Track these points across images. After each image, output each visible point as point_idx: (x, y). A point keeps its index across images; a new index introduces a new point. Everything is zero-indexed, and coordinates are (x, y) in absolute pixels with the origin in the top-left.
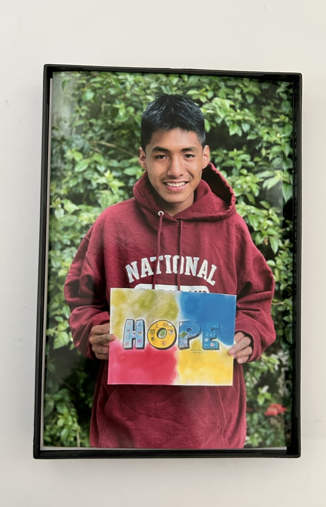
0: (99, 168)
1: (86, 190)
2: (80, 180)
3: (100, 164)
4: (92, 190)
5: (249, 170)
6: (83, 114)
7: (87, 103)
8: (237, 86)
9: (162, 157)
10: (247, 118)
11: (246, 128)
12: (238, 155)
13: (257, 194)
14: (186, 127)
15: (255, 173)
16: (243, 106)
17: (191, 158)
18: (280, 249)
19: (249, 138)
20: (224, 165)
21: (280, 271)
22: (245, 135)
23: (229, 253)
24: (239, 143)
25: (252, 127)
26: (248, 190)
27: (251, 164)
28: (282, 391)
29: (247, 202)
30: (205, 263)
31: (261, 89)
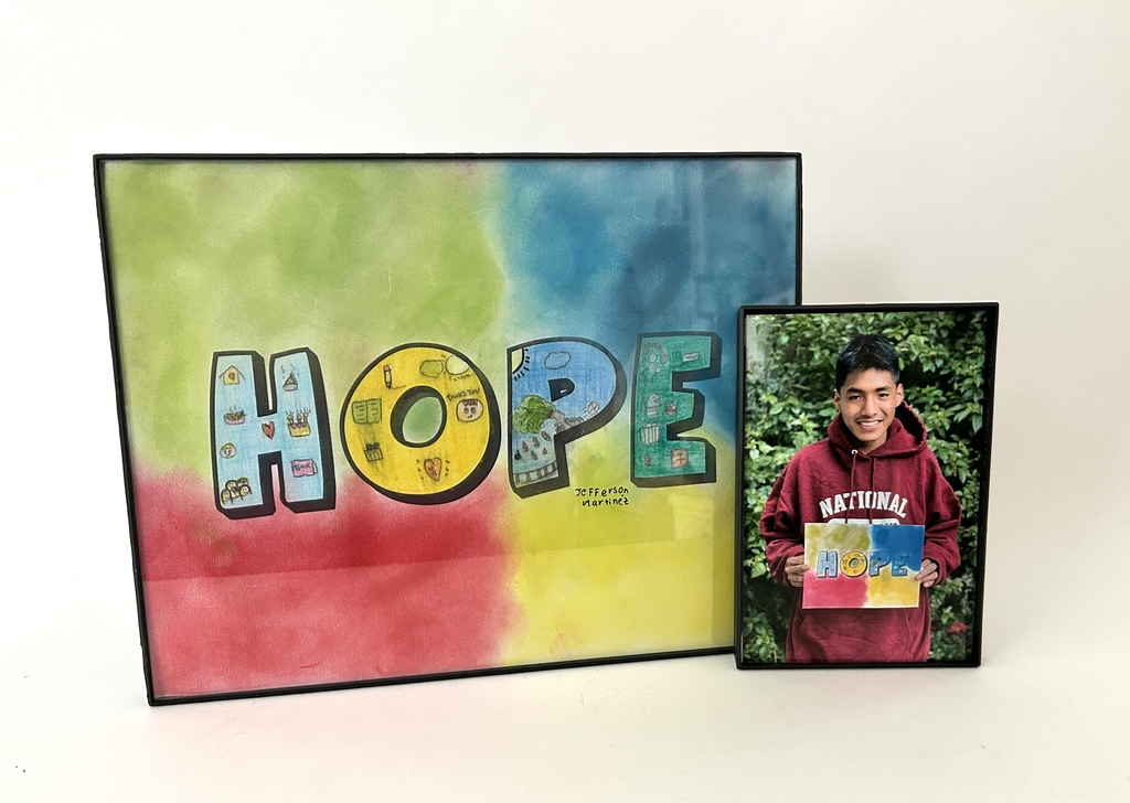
0: (793, 410)
1: (781, 431)
2: (775, 422)
3: (795, 407)
4: (788, 432)
5: (941, 405)
6: (778, 358)
7: (782, 346)
8: (932, 321)
9: (856, 397)
10: (941, 353)
11: (939, 363)
12: (931, 391)
13: (947, 428)
14: (880, 367)
15: (946, 408)
16: (939, 341)
17: (885, 397)
18: (968, 479)
19: (942, 373)
20: (917, 402)
21: (967, 500)
22: (938, 370)
23: (919, 486)
24: (930, 379)
25: (946, 362)
26: (940, 424)
27: (943, 399)
28: (966, 610)
29: (939, 437)
30: (897, 497)
31: (955, 321)
